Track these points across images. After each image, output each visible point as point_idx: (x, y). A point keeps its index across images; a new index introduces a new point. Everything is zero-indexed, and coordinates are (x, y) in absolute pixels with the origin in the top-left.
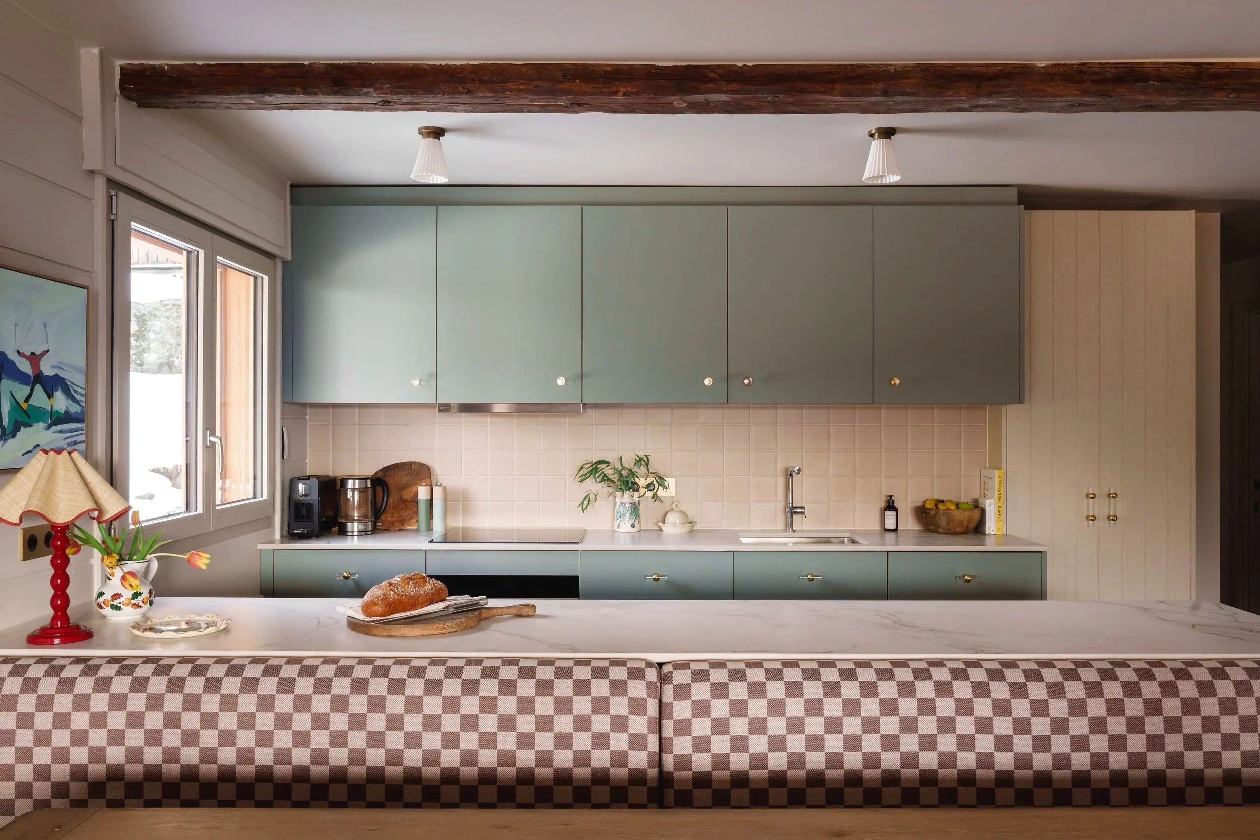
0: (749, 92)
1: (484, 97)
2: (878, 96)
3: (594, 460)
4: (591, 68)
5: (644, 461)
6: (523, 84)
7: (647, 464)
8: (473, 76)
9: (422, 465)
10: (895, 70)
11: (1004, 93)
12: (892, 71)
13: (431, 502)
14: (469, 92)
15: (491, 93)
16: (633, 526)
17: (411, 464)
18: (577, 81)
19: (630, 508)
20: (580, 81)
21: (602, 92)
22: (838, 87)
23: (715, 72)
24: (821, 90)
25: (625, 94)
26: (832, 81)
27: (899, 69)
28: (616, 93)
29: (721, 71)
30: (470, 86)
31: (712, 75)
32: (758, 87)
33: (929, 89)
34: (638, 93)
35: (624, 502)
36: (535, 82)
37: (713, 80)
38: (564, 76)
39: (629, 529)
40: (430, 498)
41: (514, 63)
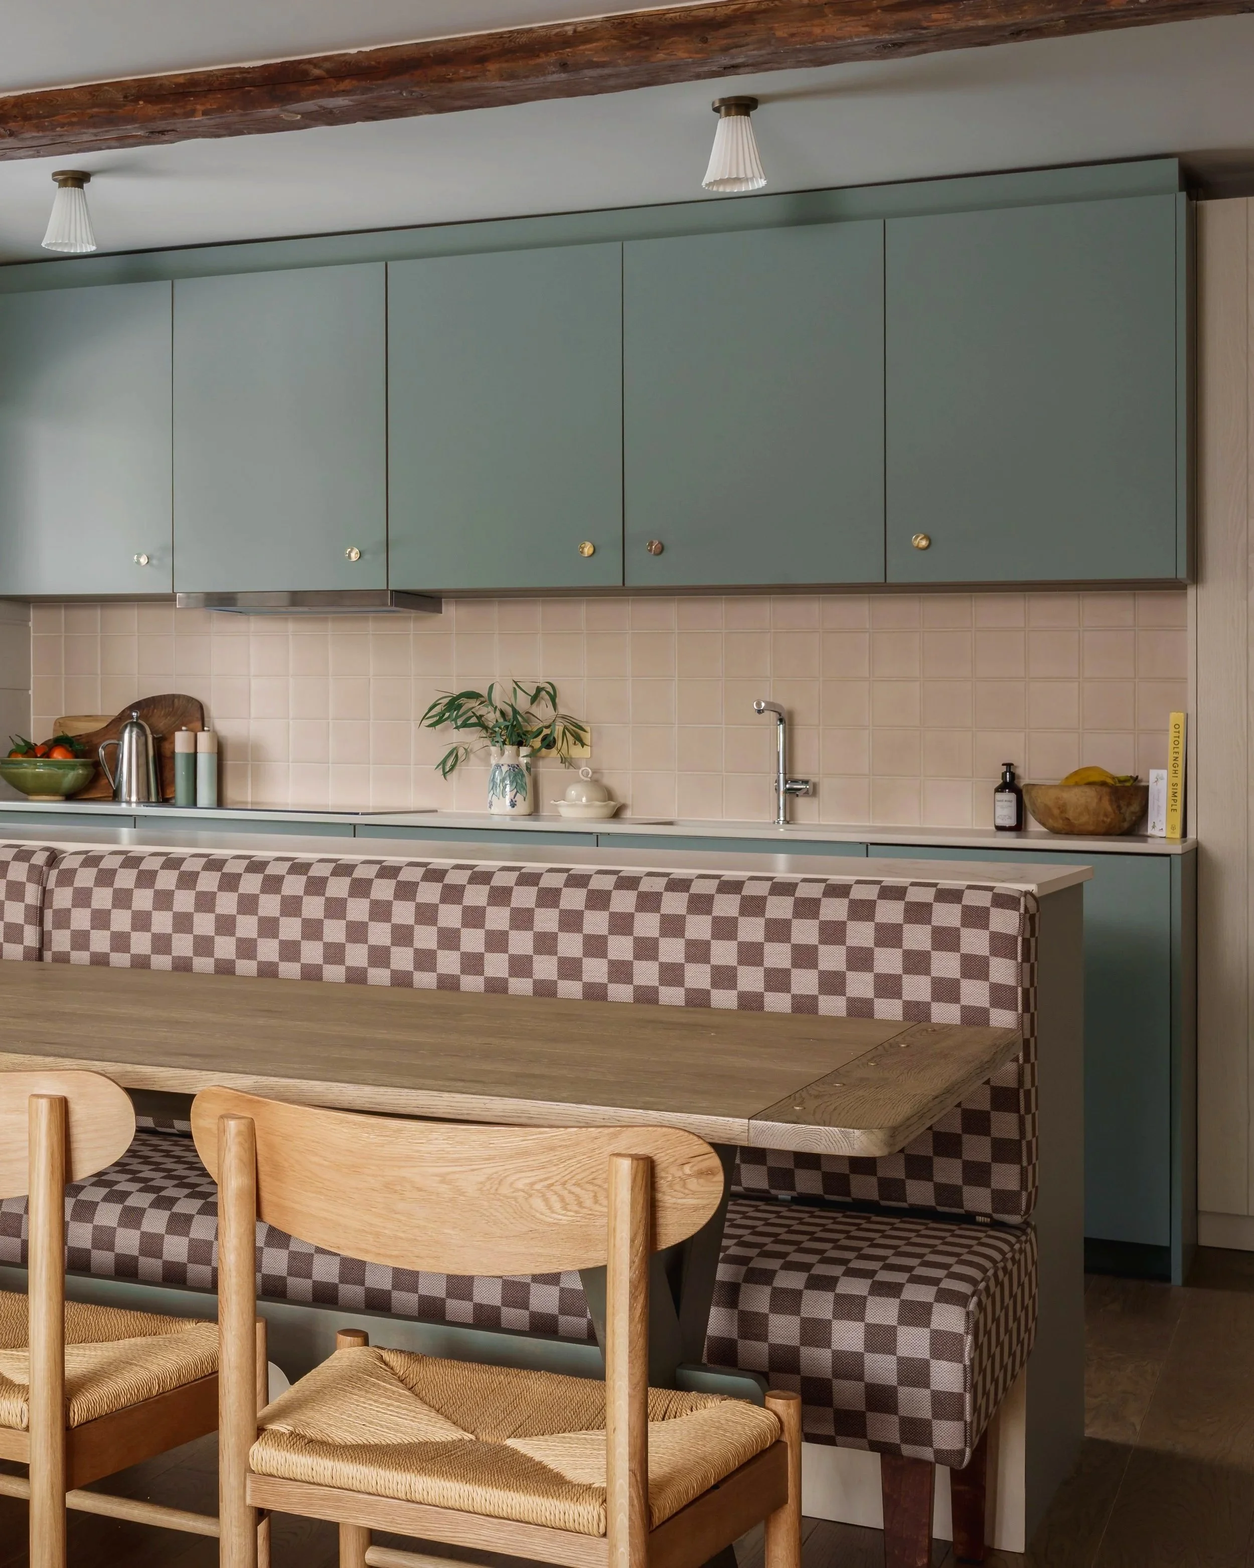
0: (370, 90)
1: (33, 138)
2: (554, 73)
3: (456, 692)
4: (159, 82)
5: (548, 693)
6: (74, 115)
7: (553, 698)
8: (15, 112)
9: (190, 700)
10: (575, 31)
11: (747, 44)
12: (570, 33)
13: (193, 758)
14: (12, 134)
15: (38, 132)
16: (513, 805)
17: (173, 697)
18: (141, 103)
19: (507, 774)
20: (145, 102)
21: (175, 114)
22: (492, 67)
23: (320, 67)
24: (469, 74)
25: (204, 113)
26: (483, 60)
27: (580, 29)
28: (192, 113)
29: (327, 65)
30: (12, 125)
31: (317, 72)
32: (380, 82)
33: (628, 54)
34: (221, 110)
35: (501, 762)
36: (89, 111)
37: (318, 80)
38: (125, 97)
39: (508, 809)
40: (192, 751)
41: (64, 87)
